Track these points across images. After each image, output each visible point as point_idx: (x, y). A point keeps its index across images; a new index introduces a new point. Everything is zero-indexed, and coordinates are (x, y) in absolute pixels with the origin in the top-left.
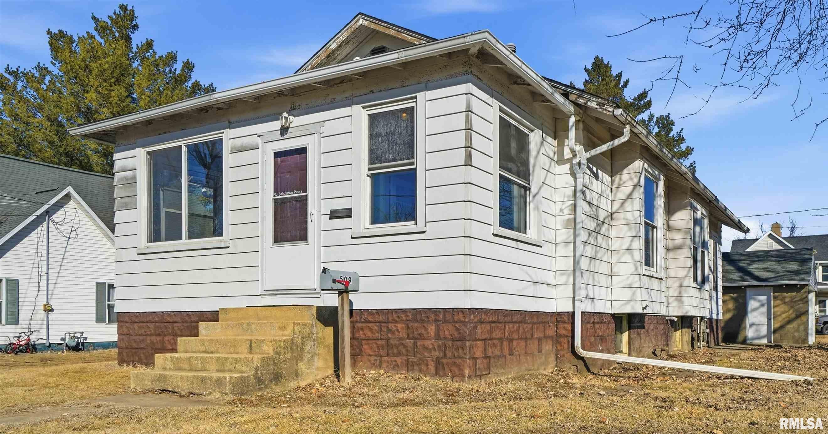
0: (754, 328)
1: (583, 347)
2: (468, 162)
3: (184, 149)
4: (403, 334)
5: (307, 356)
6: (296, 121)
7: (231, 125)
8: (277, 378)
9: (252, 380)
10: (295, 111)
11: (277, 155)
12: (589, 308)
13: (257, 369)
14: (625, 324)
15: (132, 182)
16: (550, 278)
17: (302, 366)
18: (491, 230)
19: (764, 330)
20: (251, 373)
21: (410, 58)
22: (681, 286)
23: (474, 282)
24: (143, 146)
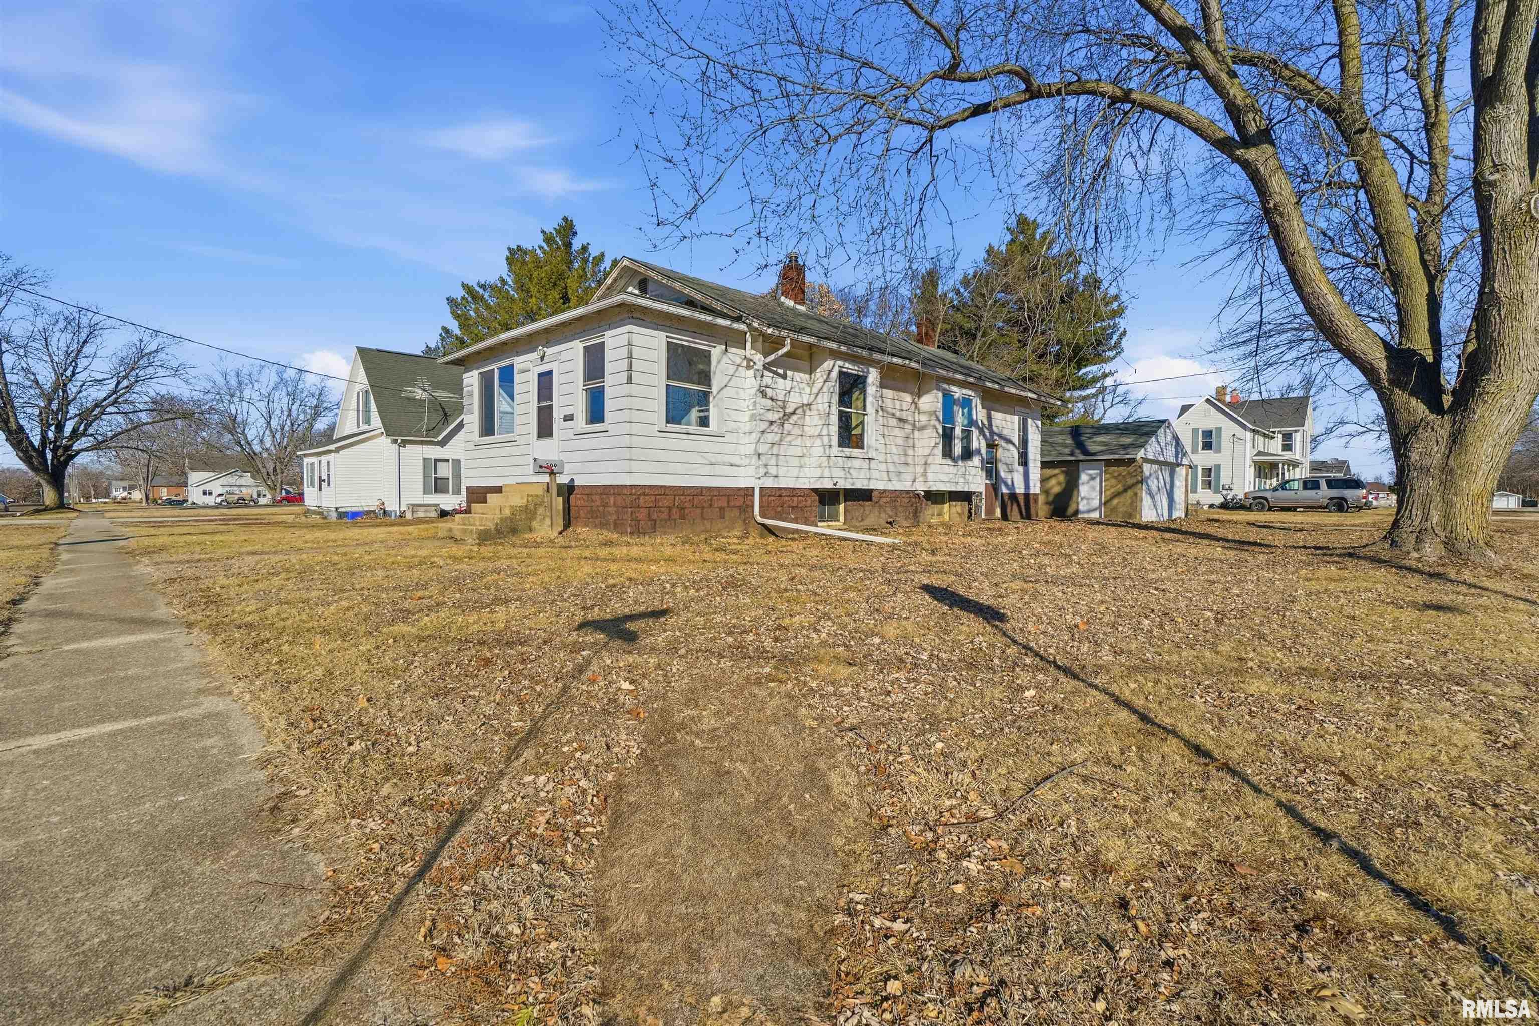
0: (1085, 501)
1: (763, 515)
2: (630, 381)
3: (497, 371)
4: (598, 503)
5: (539, 518)
6: (549, 351)
7: (518, 354)
8: (514, 531)
9: (494, 532)
10: (548, 344)
11: (540, 375)
12: (769, 483)
13: (497, 525)
14: (842, 498)
15: (471, 395)
16: (736, 460)
17: (534, 524)
18: (657, 428)
19: (1096, 503)
20: (493, 528)
21: (604, 307)
22: (926, 463)
23: (635, 466)
24: (477, 369)
